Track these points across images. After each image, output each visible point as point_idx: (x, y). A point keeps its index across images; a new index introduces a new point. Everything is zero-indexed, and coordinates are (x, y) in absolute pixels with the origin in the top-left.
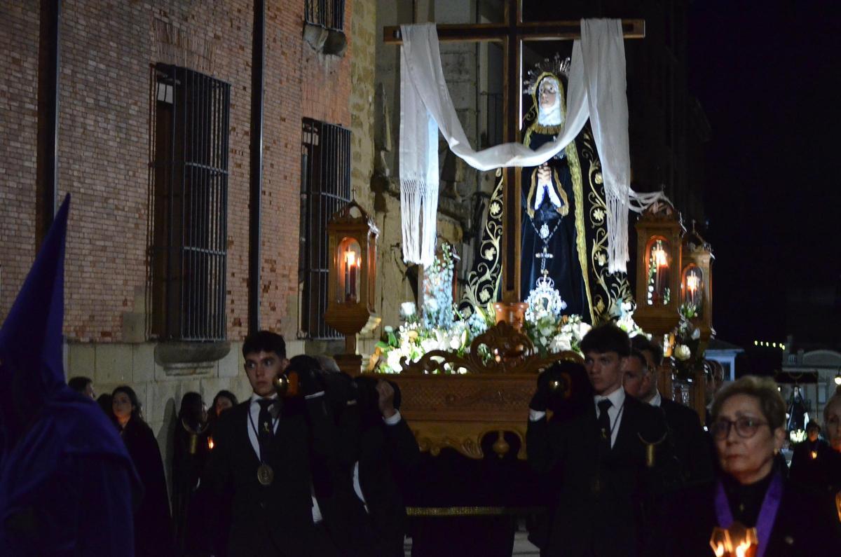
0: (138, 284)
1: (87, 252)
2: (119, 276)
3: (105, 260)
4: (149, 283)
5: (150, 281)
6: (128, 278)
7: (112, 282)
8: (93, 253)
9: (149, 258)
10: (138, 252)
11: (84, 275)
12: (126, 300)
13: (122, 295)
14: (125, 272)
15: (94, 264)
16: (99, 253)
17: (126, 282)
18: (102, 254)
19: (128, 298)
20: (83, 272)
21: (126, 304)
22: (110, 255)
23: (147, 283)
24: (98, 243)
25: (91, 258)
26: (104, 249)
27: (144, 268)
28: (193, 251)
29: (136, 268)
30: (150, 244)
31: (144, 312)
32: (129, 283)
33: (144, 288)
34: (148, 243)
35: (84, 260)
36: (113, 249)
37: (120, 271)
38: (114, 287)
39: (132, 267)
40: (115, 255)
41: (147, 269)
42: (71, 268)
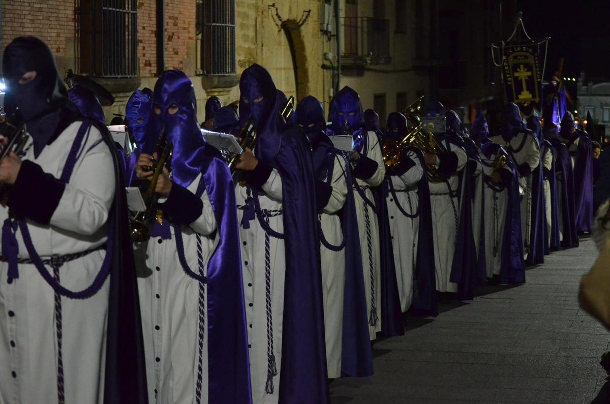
0: (68, 35)
1: (27, 13)
2: (53, 30)
3: (41, 18)
4: (77, 35)
5: (78, 32)
6: (60, 31)
7: (48, 35)
8: (32, 13)
9: (77, 16)
10: (67, 12)
11: (25, 30)
12: (59, 48)
13: (56, 44)
14: (58, 27)
15: (32, 21)
16: (35, 13)
17: (58, 35)
18: (39, 14)
19: (61, 46)
20: (23, 27)
21: (59, 51)
22: (45, 14)
23: (75, 35)
24: (35, 6)
25: (30, 17)
26: (40, 10)
27: (73, 24)
28: (110, 11)
29: (66, 24)
30: (77, 6)
31: (73, 56)
32: (61, 35)
33: (73, 39)
34: (75, 5)
35: (25, 18)
36: (47, 10)
37: (54, 26)
38: (49, 38)
39: (63, 23)
40: (50, 14)
41: (75, 24)
42: (15, 24)
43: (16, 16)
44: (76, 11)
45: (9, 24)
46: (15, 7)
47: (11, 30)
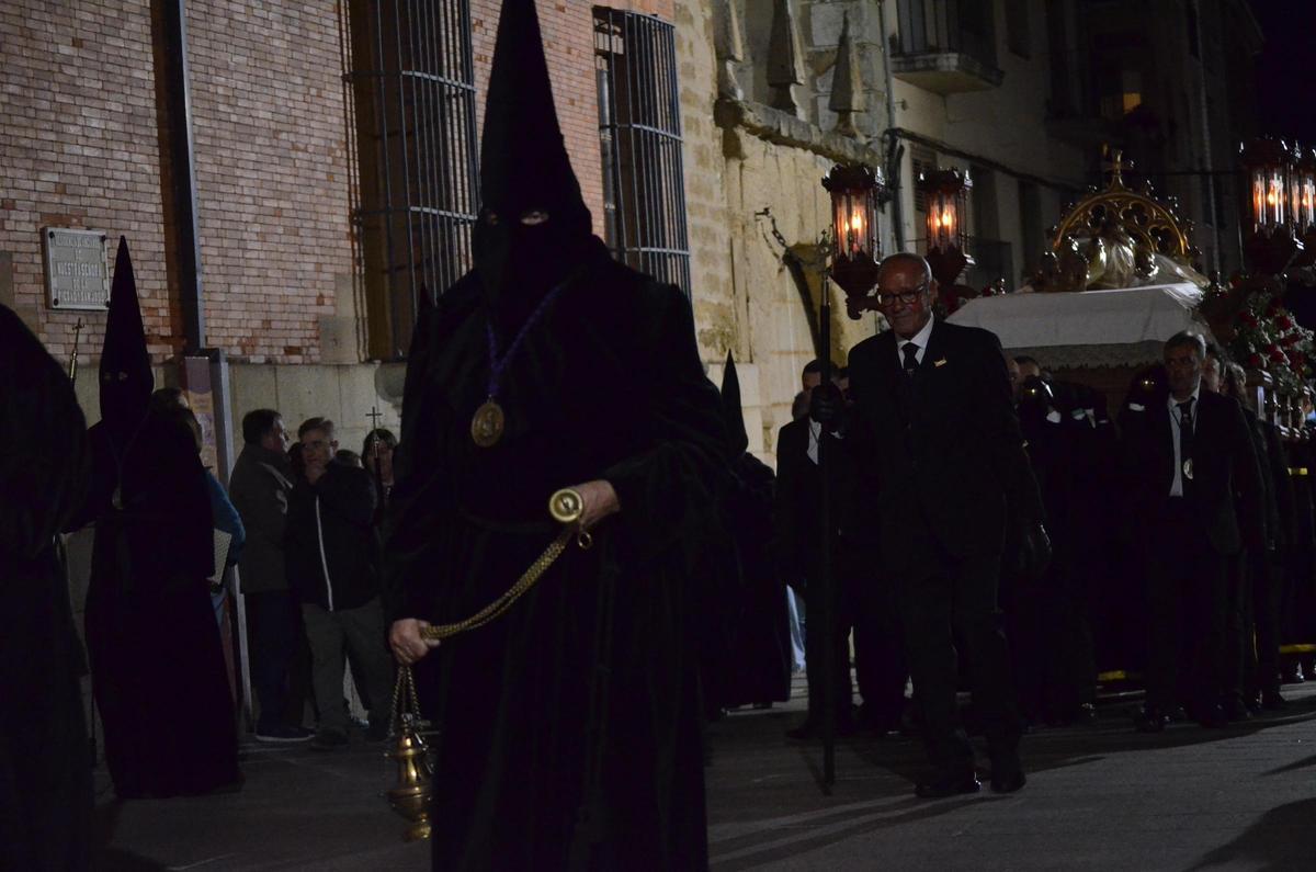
0: (340, 270)
1: (250, 218)
2: (306, 258)
3: (281, 230)
4: (357, 268)
5: (359, 264)
6: (321, 259)
7: (296, 267)
8: (261, 219)
9: (355, 228)
10: (336, 219)
11: (248, 255)
12: (321, 296)
13: (315, 287)
14: (317, 250)
15: (262, 237)
16: (268, 220)
17: (319, 267)
18: (275, 221)
19: (325, 293)
20: (245, 249)
21: (323, 304)
22: (287, 222)
23: (354, 269)
24: (266, 203)
25: (257, 228)
26: (278, 213)
27: (348, 244)
28: (426, 214)
29: (334, 244)
30: (354, 206)
31: (352, 315)
32: (324, 268)
33: (351, 276)
34: (350, 204)
35: (246, 230)
36: (293, 214)
37: (308, 249)
38: (300, 275)
39: (328, 242)
40: (298, 223)
41: (353, 246)
42: (226, 243)
43: (227, 225)
44: (355, 216)
45: (216, 242)
46: (224, 206)
47: (219, 256)
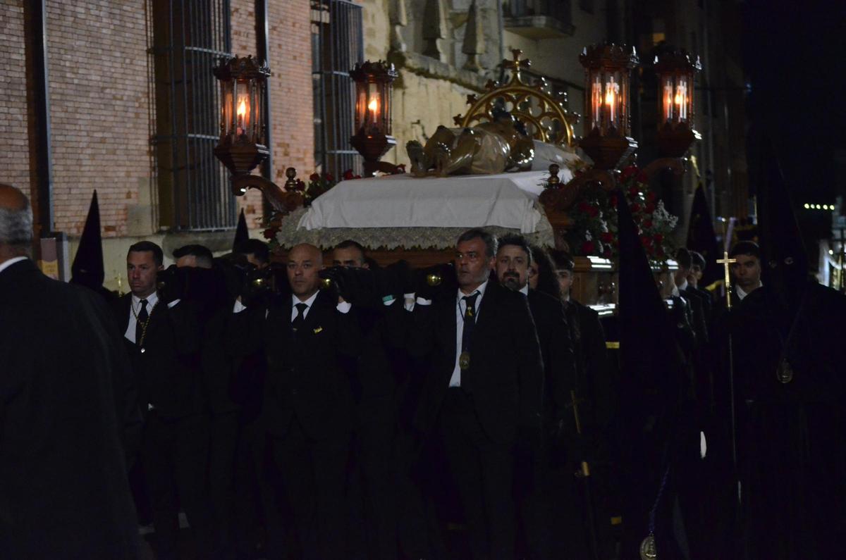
0: (141, 175)
1: (85, 145)
2: (120, 169)
3: (104, 152)
5: (154, 171)
6: (131, 169)
7: (114, 175)
8: (92, 145)
9: (152, 148)
10: (140, 142)
11: (83, 169)
12: (129, 192)
13: (125, 187)
14: (128, 163)
15: (93, 156)
16: (97, 145)
17: (128, 175)
18: (101, 146)
19: (132, 190)
20: (81, 166)
21: (130, 197)
22: (110, 146)
23: (151, 174)
24: (96, 135)
25: (89, 151)
26: (103, 141)
27: (147, 158)
28: (198, 139)
29: (138, 158)
30: (152, 133)
31: (149, 204)
32: (132, 174)
33: (148, 180)
34: (150, 132)
35: (82, 153)
36: (112, 141)
37: (121, 163)
38: (116, 180)
39: (135, 158)
40: (116, 146)
41: (150, 159)
42: (69, 162)
43: (70, 150)
44: (153, 140)
45: (62, 162)
46: (68, 138)
47: (64, 171)
